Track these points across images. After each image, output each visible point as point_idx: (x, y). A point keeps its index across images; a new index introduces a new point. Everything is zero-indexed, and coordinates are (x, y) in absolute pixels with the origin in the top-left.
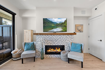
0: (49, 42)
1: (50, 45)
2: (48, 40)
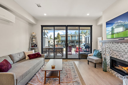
0: (115, 53)
1: (115, 57)
2: (114, 50)
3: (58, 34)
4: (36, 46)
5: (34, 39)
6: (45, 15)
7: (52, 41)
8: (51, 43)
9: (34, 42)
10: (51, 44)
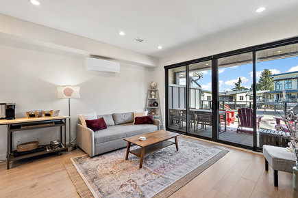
3: (266, 74)
4: (157, 106)
5: (153, 93)
6: (160, 48)
7: (241, 95)
8: (238, 99)
9: (153, 97)
10: (238, 103)
